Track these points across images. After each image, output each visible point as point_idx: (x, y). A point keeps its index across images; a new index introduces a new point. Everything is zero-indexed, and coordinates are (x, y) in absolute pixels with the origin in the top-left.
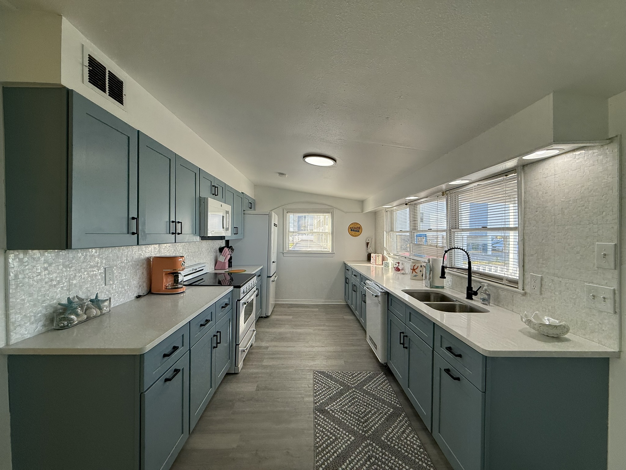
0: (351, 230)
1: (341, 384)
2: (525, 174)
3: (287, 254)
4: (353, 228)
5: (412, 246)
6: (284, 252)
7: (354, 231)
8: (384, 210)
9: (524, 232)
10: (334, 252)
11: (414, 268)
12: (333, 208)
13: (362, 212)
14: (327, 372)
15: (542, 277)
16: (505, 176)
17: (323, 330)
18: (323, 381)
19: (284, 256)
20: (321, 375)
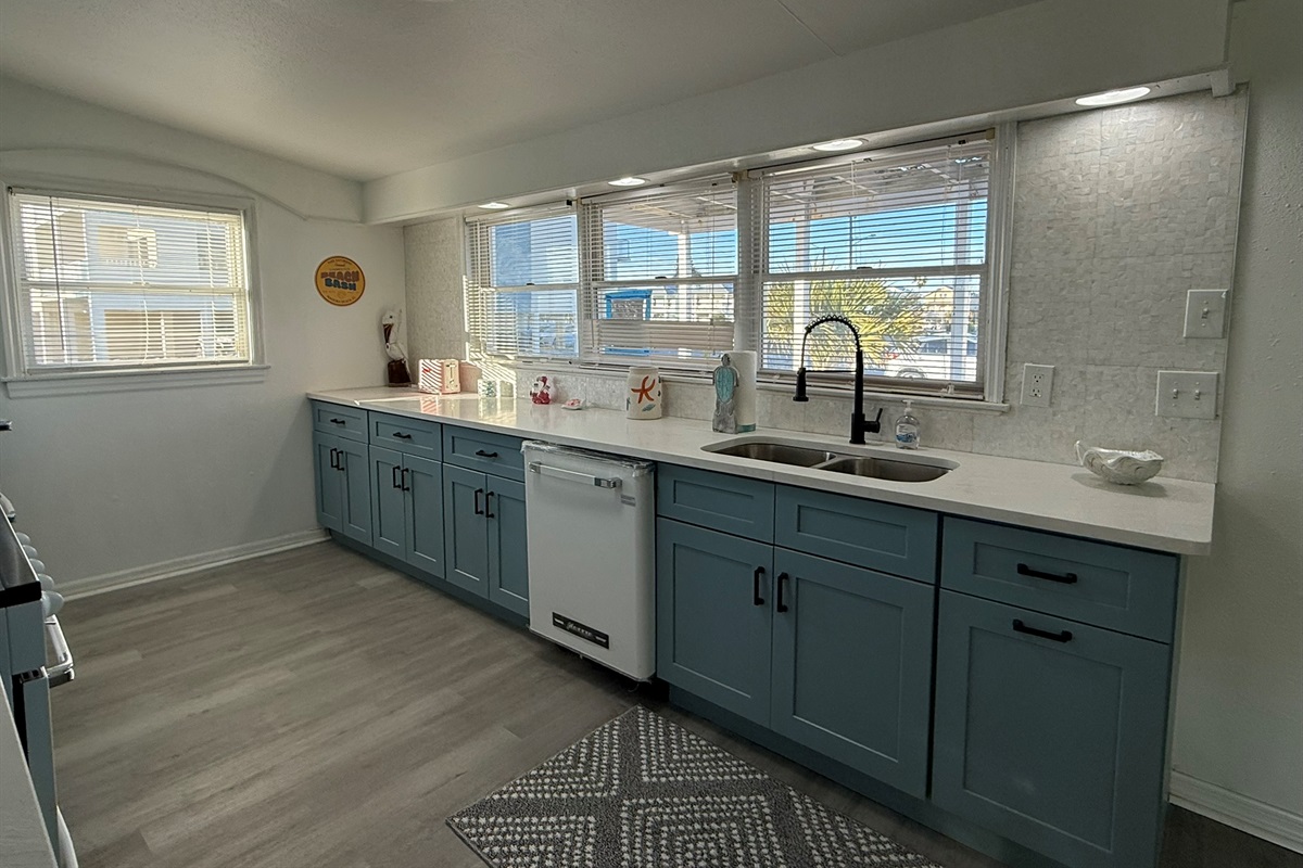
0: (328, 283)
1: (584, 807)
2: (1021, 142)
3: (31, 385)
4: (332, 274)
5: (598, 326)
6: (9, 378)
7: (336, 284)
8: (455, 221)
9: (1014, 274)
10: (267, 364)
11: (643, 386)
12: (253, 196)
13: (361, 222)
14: (496, 797)
15: (1054, 369)
16: (960, 143)
17: (330, 655)
18: (517, 837)
19: (12, 394)
20: (487, 817)
